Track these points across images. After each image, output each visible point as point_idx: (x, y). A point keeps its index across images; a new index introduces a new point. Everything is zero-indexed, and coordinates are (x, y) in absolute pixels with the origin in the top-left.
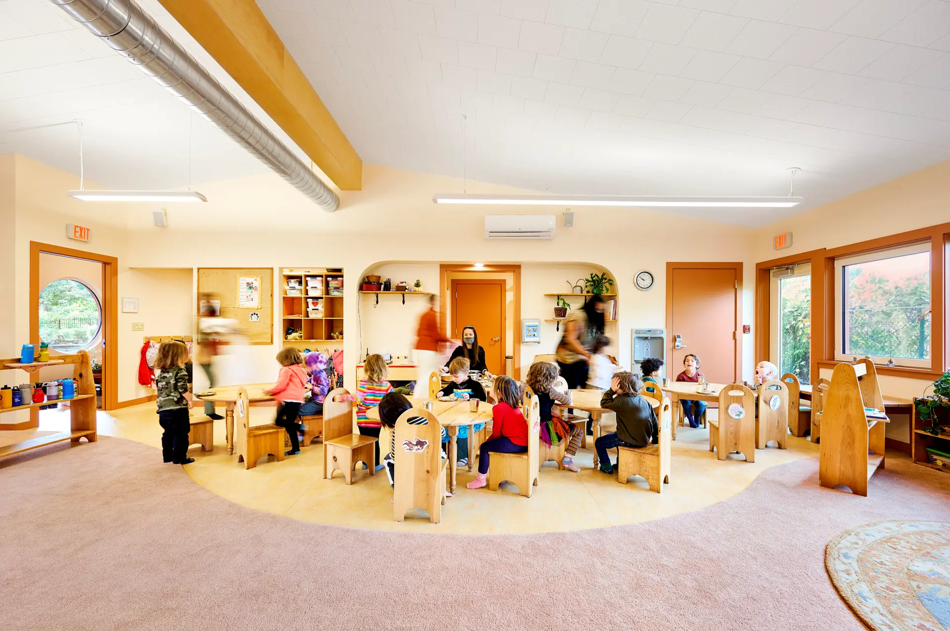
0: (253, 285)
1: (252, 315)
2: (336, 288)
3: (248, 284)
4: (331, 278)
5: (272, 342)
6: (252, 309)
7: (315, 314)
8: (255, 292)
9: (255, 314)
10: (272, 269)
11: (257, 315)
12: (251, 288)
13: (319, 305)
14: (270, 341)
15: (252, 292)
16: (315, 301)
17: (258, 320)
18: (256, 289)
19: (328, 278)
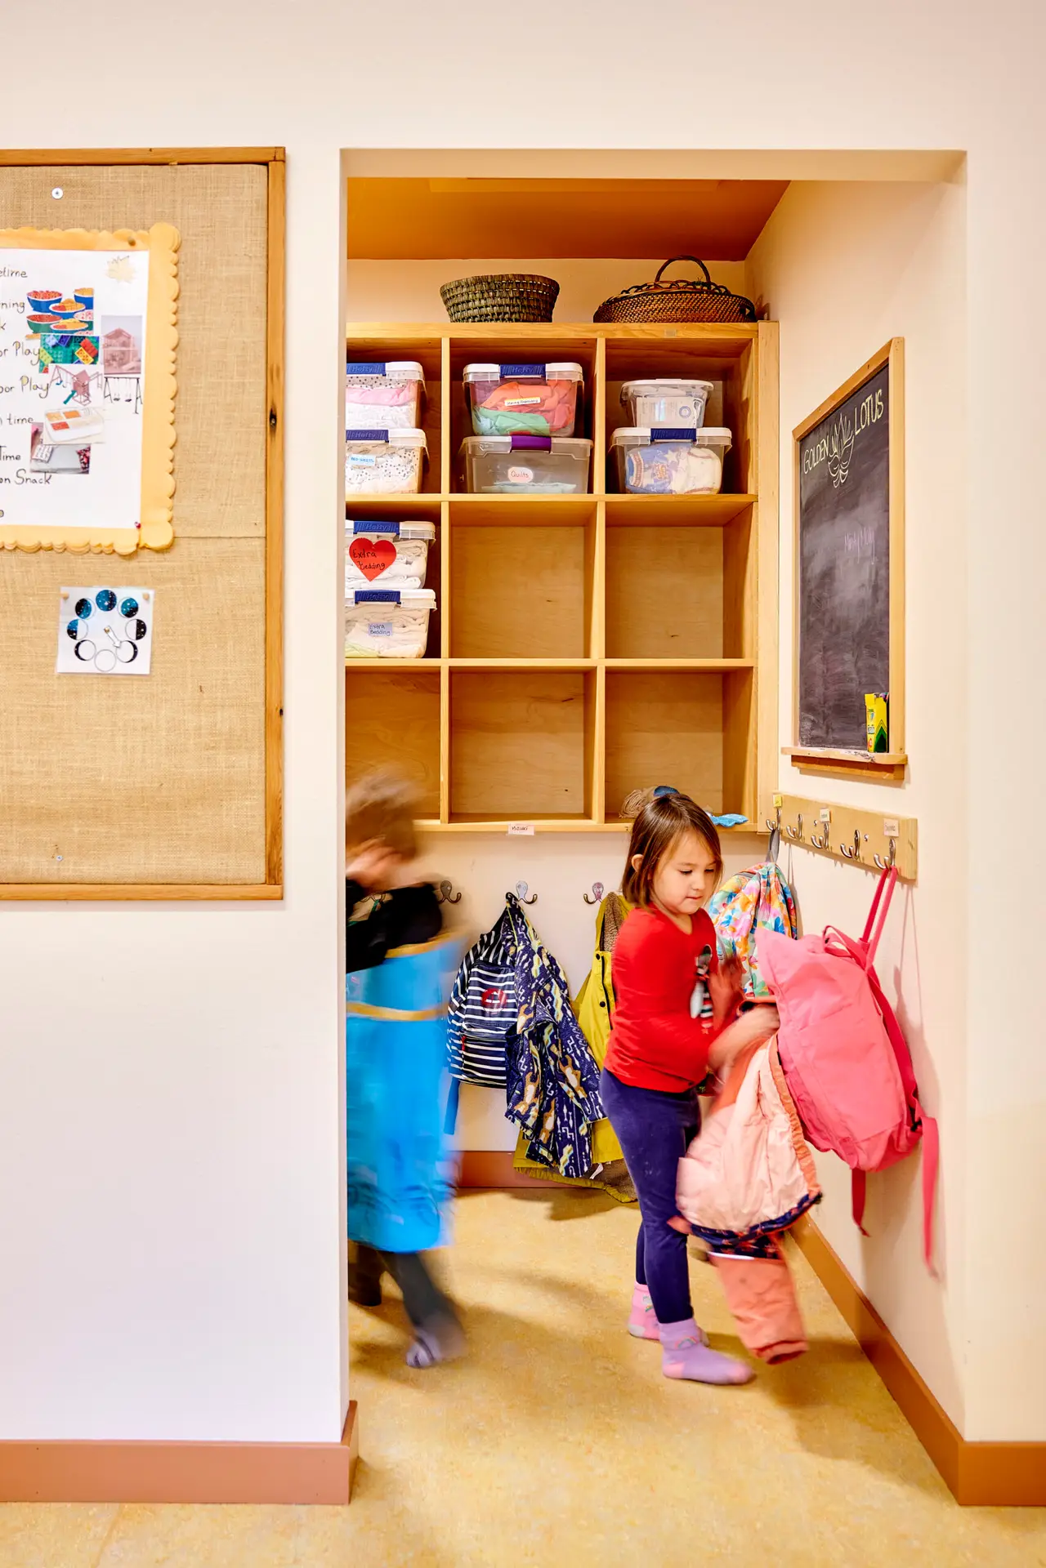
0: (97, 314)
1: (82, 607)
2: (530, 445)
3: (43, 306)
4: (493, 369)
5: (274, 873)
6: (88, 550)
7: (377, 629)
8: (122, 386)
9: (108, 600)
10: (271, 161)
11: (131, 610)
12: (70, 345)
13: (398, 567)
14: (259, 870)
15: (81, 387)
16: (372, 537)
17: (142, 666)
18: (122, 359)
19: (472, 368)
